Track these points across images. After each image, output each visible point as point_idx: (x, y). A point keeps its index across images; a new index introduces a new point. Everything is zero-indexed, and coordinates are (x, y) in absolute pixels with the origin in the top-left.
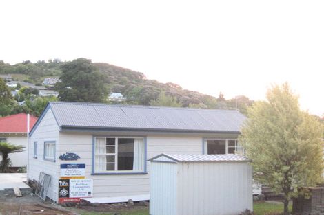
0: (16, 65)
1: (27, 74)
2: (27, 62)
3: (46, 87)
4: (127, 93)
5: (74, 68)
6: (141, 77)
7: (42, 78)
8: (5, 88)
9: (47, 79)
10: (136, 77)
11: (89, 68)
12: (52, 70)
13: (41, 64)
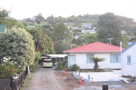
0: (68, 18)
1: (74, 22)
2: (73, 16)
3: (84, 28)
4: (127, 29)
5: (105, 18)
6: (133, 21)
7: (81, 24)
8: (67, 29)
9: (84, 24)
10: (130, 21)
11: (113, 17)
12: (86, 20)
13: (80, 17)
